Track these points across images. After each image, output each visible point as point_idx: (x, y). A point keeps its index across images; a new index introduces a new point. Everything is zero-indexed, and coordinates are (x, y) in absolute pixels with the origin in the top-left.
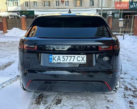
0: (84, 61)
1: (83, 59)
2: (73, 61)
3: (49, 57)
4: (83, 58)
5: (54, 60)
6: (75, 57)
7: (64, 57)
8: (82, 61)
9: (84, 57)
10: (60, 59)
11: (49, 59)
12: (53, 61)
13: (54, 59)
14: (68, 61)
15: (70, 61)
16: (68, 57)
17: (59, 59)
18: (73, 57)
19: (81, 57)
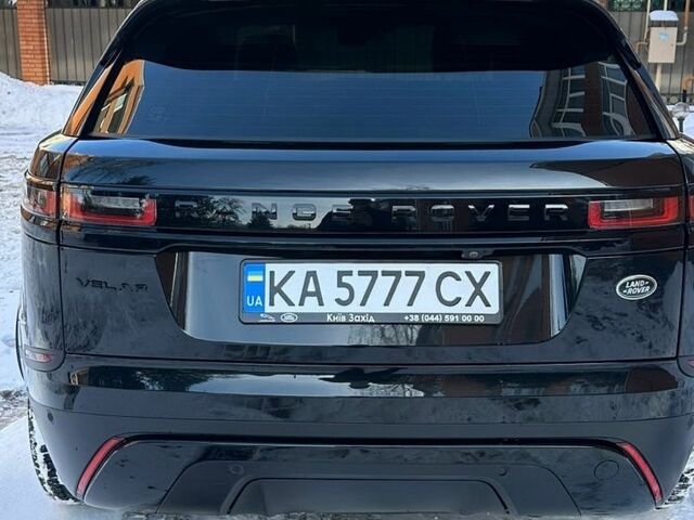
0: (488, 305)
1: (478, 292)
2: (410, 304)
3: (241, 277)
4: (478, 286)
5: (277, 297)
6: (421, 275)
7: (345, 279)
8: (469, 304)
9: (487, 275)
10: (317, 294)
11: (242, 289)
12: (268, 309)
13: (276, 290)
14: (376, 305)
15: (387, 304)
16: (374, 274)
17: (311, 288)
18: (409, 274)
19: (464, 277)
